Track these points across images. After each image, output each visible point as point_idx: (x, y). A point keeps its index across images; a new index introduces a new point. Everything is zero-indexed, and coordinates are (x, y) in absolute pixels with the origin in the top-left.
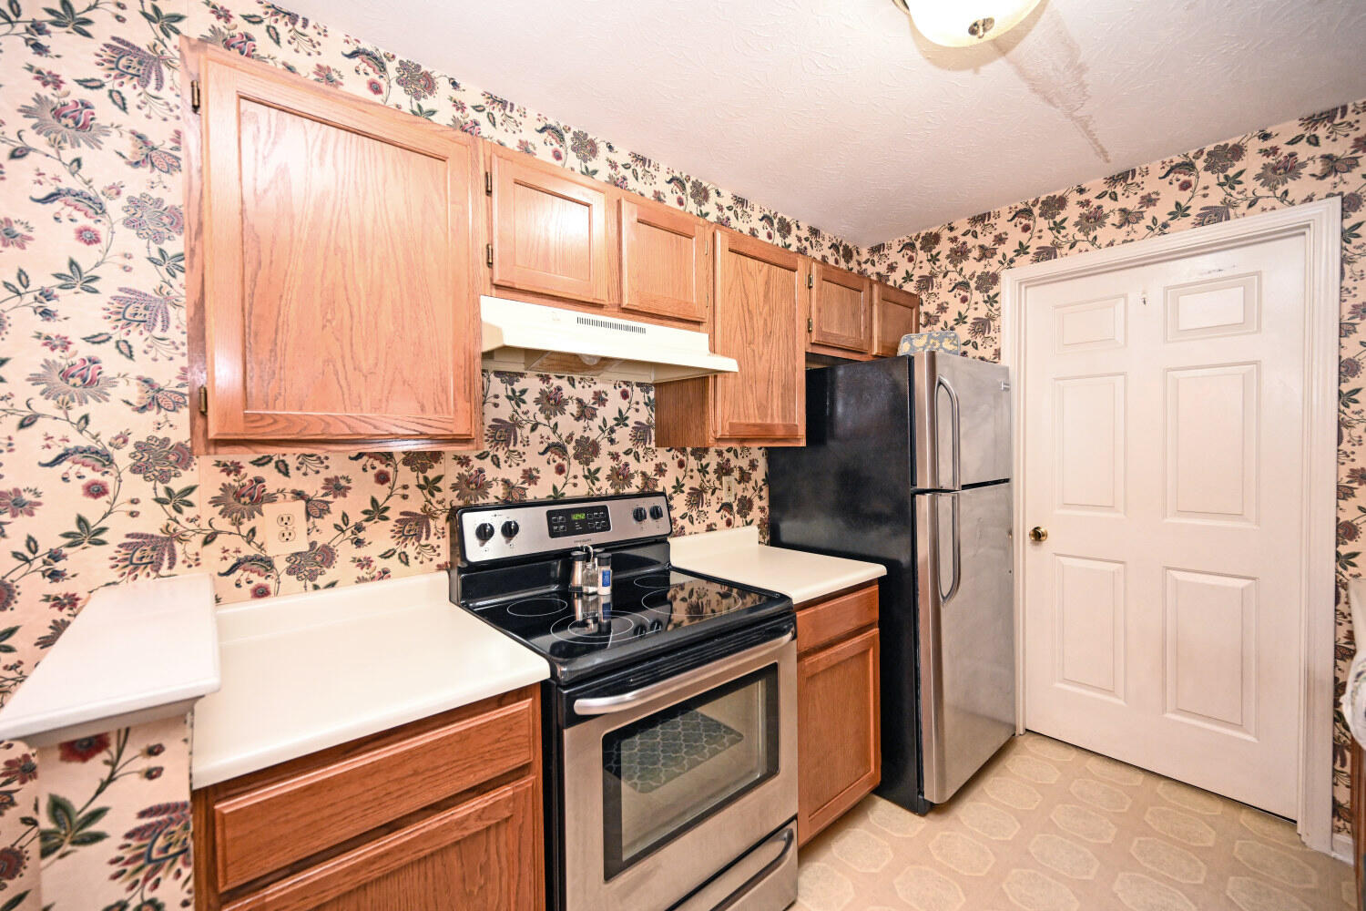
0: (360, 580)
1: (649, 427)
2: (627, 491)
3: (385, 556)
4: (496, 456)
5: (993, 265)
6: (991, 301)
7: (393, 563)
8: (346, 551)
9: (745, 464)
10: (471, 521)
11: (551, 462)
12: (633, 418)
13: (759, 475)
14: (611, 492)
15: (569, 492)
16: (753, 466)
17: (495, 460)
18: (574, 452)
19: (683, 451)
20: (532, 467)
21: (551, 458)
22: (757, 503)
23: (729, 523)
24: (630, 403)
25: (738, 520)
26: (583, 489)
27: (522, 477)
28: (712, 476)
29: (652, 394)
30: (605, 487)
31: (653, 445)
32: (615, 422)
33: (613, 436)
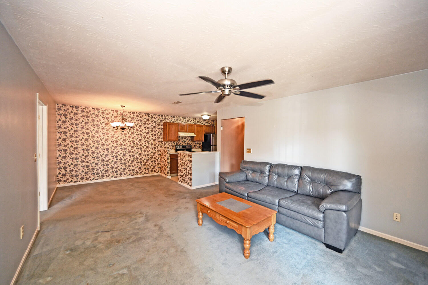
2: (188, 145)
4: (178, 142)
9: (200, 143)
12: (189, 139)
13: (201, 144)
16: (201, 143)
18: (184, 142)
19: (193, 142)
21: (182, 142)
22: (201, 147)
23: (198, 148)
25: (199, 148)
26: (184, 145)
27: (180, 143)
28: (196, 144)
29: (191, 137)
30: (186, 144)
31: (191, 141)
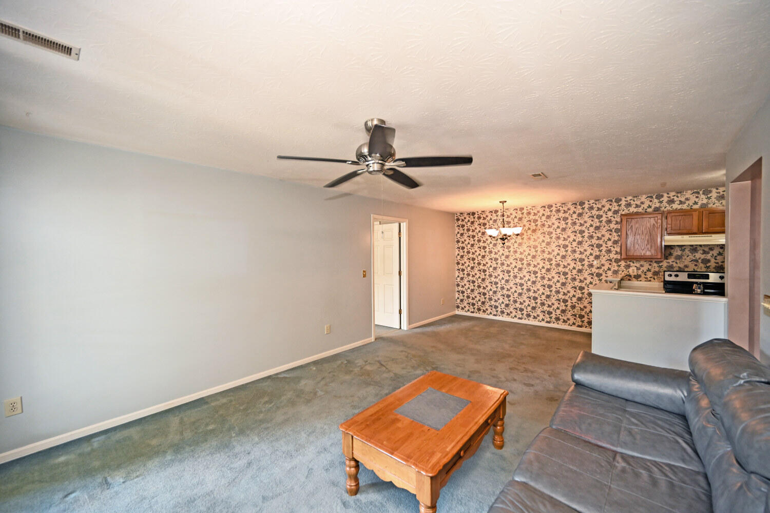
0: (645, 281)
3: (650, 278)
4: (676, 262)
7: (652, 279)
8: (643, 276)
10: (667, 273)
11: (693, 263)
14: (715, 271)
15: (697, 270)
18: (701, 262)
20: (687, 264)
26: (703, 270)
27: (683, 266)
33: (716, 258)
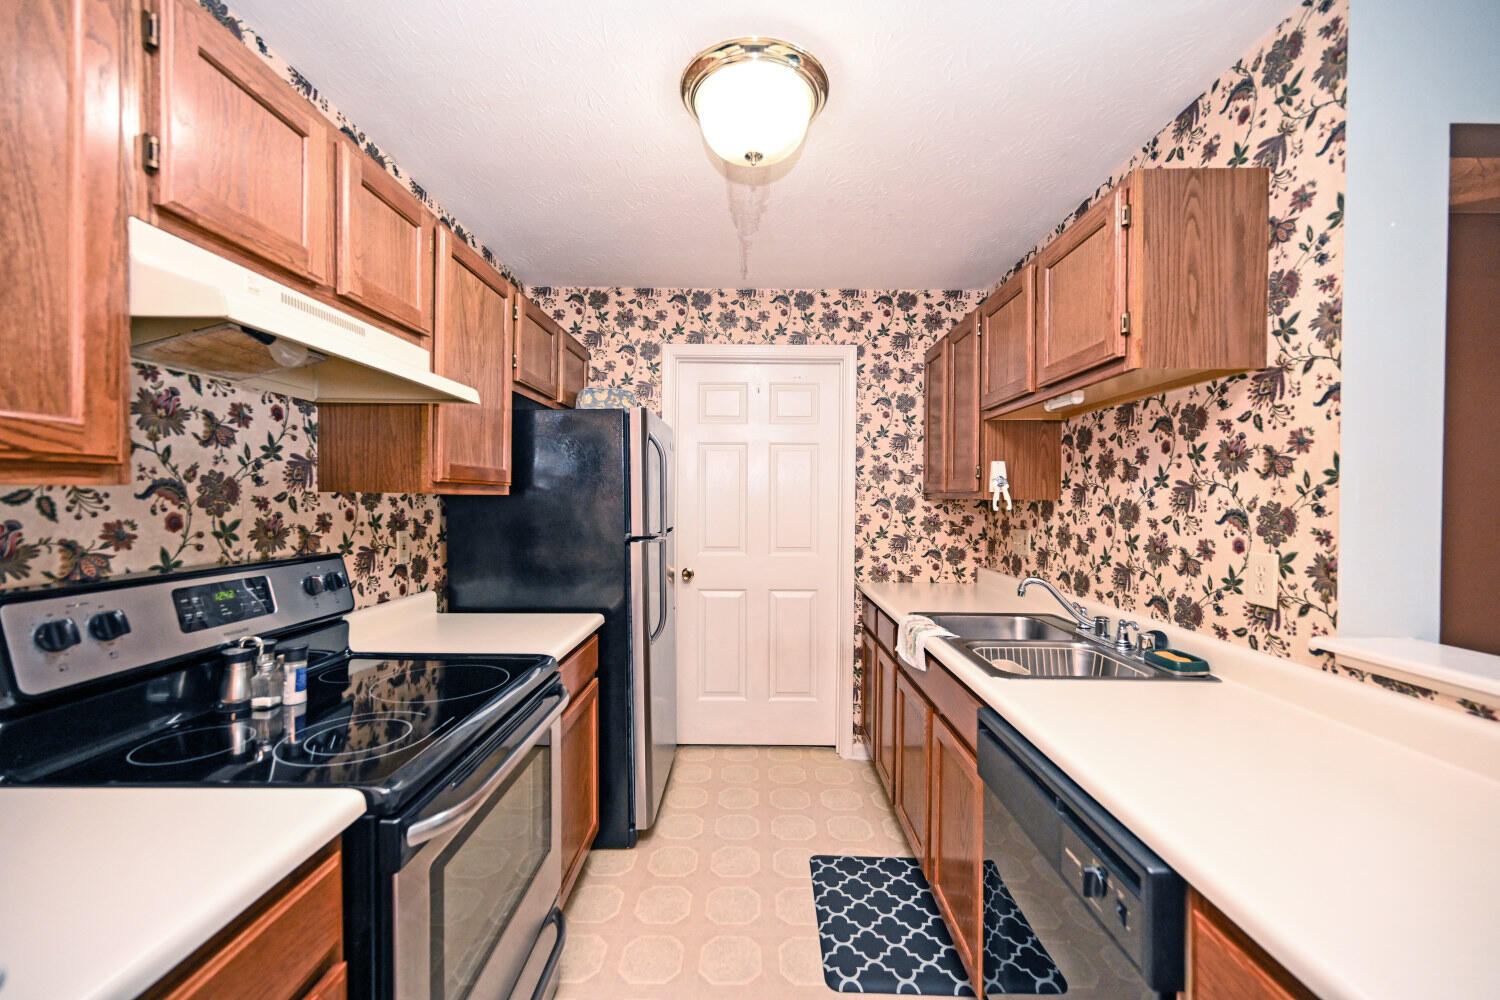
1: (311, 462)
2: (279, 553)
4: (48, 499)
5: (654, 337)
6: (654, 368)
9: (420, 515)
10: (16, 620)
11: (158, 510)
12: (288, 449)
13: (433, 530)
14: (256, 555)
15: (189, 559)
16: (428, 518)
17: (45, 505)
18: (198, 495)
19: (352, 497)
20: (123, 520)
21: (158, 505)
22: (433, 563)
23: (403, 591)
24: (284, 426)
25: (412, 586)
26: (212, 554)
27: (102, 537)
28: (385, 531)
29: (314, 417)
30: (247, 549)
31: (315, 488)
32: (263, 453)
33: (261, 473)
